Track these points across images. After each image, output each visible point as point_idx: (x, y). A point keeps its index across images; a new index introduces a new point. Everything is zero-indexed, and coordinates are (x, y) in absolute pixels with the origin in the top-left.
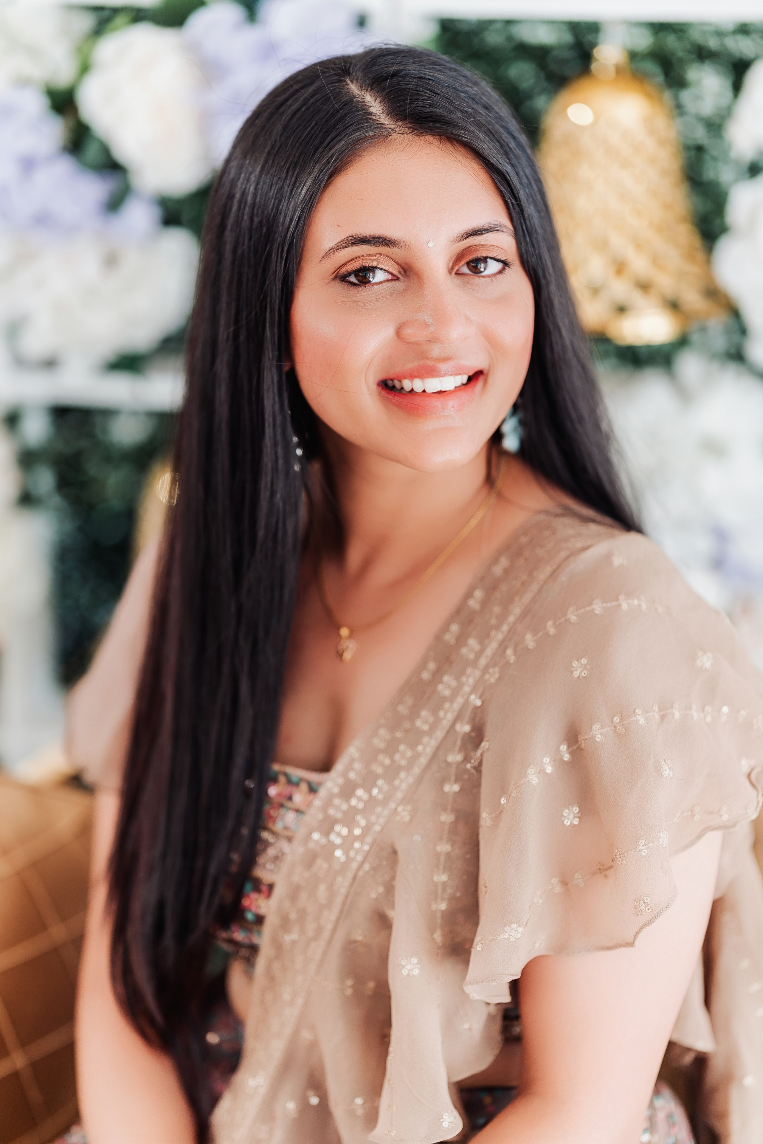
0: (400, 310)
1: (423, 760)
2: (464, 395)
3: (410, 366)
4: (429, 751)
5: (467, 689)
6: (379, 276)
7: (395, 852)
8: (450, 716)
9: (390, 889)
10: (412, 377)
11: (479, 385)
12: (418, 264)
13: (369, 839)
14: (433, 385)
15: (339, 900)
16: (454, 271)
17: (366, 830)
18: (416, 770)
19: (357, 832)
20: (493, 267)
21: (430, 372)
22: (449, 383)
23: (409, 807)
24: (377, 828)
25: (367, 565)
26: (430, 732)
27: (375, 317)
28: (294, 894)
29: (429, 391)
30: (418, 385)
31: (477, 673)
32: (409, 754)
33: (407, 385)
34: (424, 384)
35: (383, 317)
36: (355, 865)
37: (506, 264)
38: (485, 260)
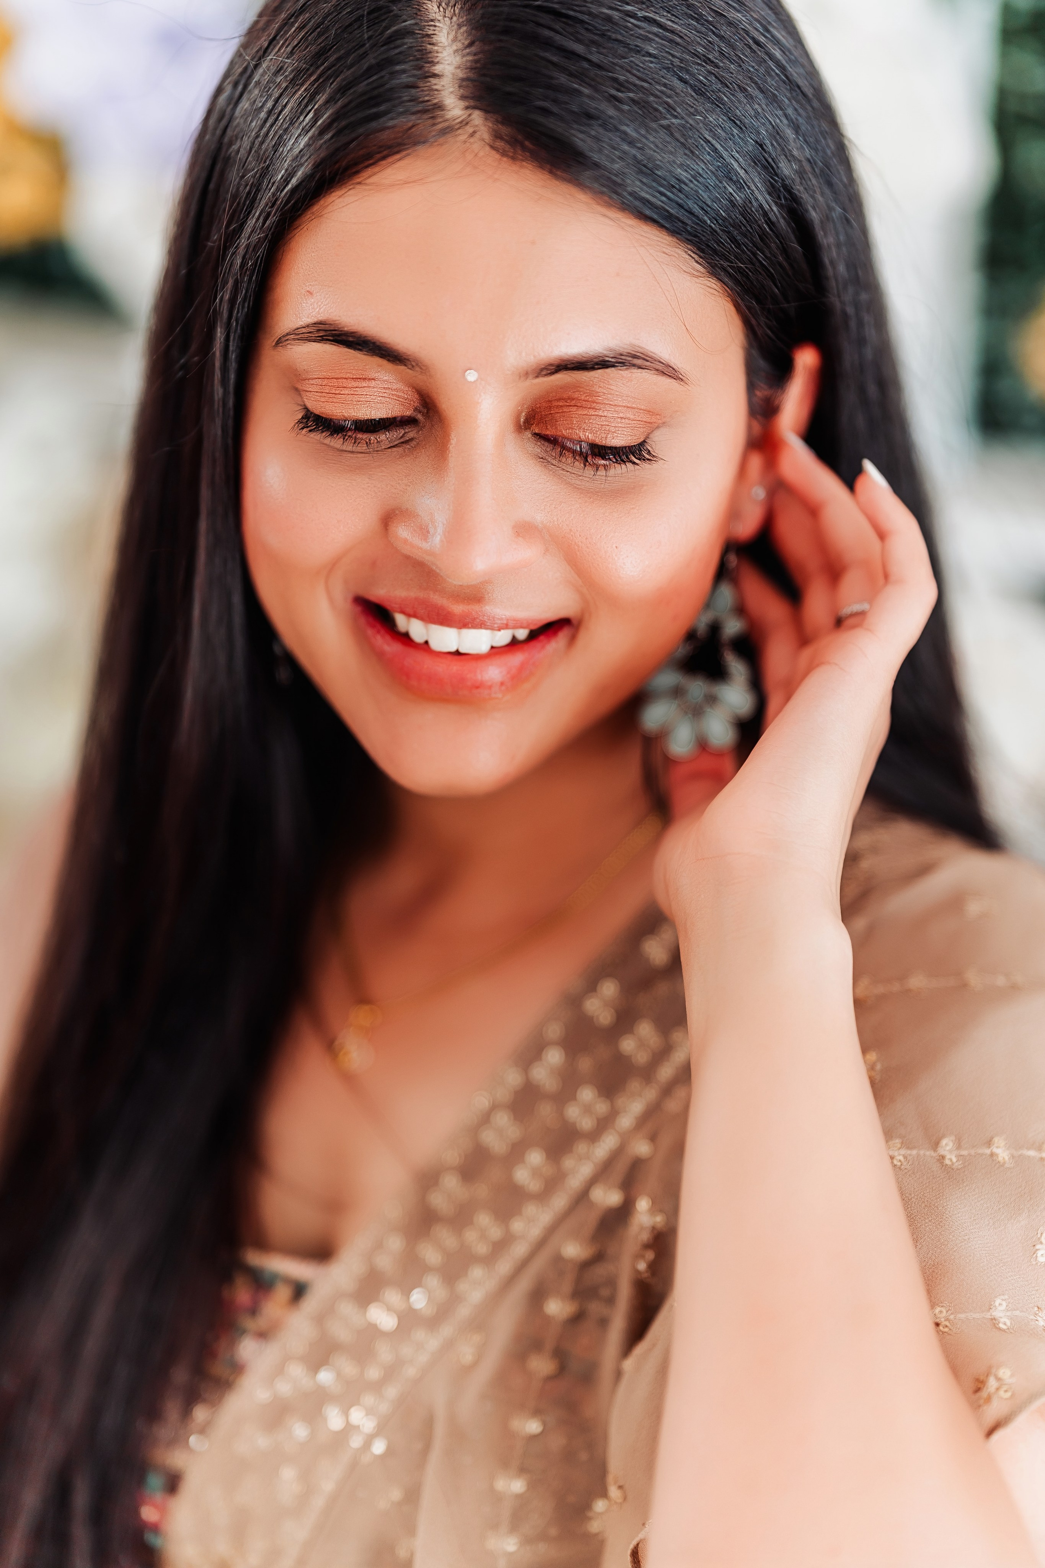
0: (400, 482)
1: (520, 1250)
4: (535, 1232)
5: (626, 1121)
8: (586, 1170)
10: (410, 613)
13: (392, 1392)
15: (318, 1502)
17: (390, 1373)
18: (504, 1267)
19: (373, 1373)
23: (477, 1338)
24: (411, 1372)
26: (543, 1196)
27: (348, 484)
29: (435, 645)
31: (651, 1094)
32: (495, 1232)
33: (401, 621)
34: (427, 630)
35: (363, 489)
36: (356, 1442)
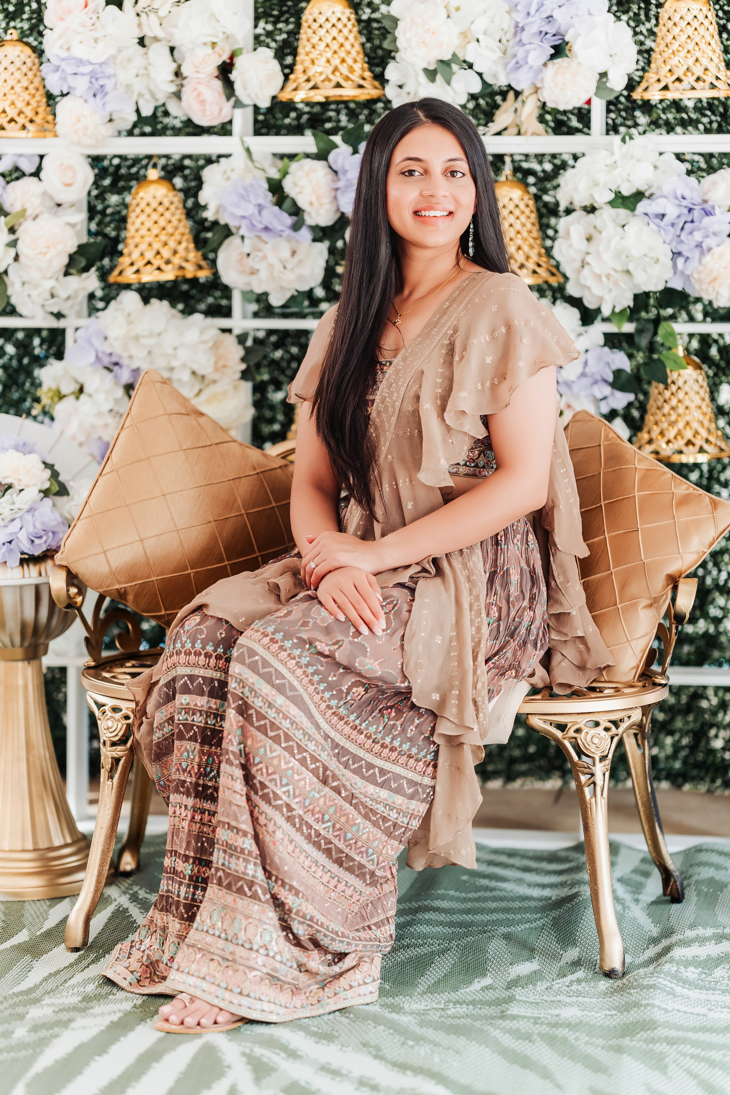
2: (445, 219)
3: (424, 205)
6: (417, 174)
7: (423, 372)
9: (420, 387)
10: (425, 210)
11: (450, 217)
12: (430, 169)
14: (432, 213)
16: (444, 173)
20: (459, 175)
21: (431, 208)
22: (438, 213)
25: (411, 294)
27: (413, 188)
28: (383, 401)
29: (431, 216)
30: (427, 213)
33: (423, 213)
34: (429, 213)
35: (416, 188)
37: (464, 175)
38: (456, 172)
